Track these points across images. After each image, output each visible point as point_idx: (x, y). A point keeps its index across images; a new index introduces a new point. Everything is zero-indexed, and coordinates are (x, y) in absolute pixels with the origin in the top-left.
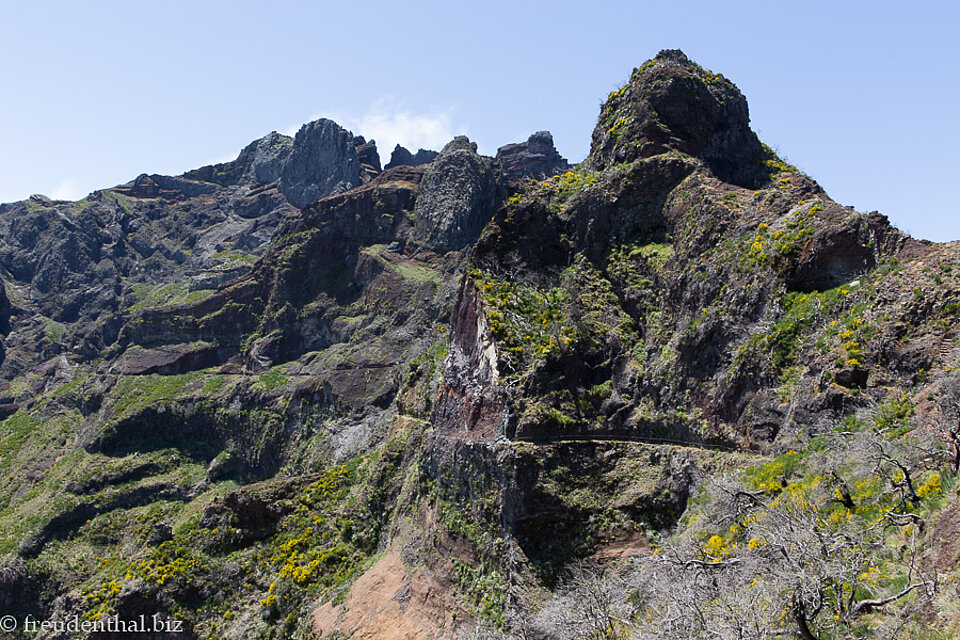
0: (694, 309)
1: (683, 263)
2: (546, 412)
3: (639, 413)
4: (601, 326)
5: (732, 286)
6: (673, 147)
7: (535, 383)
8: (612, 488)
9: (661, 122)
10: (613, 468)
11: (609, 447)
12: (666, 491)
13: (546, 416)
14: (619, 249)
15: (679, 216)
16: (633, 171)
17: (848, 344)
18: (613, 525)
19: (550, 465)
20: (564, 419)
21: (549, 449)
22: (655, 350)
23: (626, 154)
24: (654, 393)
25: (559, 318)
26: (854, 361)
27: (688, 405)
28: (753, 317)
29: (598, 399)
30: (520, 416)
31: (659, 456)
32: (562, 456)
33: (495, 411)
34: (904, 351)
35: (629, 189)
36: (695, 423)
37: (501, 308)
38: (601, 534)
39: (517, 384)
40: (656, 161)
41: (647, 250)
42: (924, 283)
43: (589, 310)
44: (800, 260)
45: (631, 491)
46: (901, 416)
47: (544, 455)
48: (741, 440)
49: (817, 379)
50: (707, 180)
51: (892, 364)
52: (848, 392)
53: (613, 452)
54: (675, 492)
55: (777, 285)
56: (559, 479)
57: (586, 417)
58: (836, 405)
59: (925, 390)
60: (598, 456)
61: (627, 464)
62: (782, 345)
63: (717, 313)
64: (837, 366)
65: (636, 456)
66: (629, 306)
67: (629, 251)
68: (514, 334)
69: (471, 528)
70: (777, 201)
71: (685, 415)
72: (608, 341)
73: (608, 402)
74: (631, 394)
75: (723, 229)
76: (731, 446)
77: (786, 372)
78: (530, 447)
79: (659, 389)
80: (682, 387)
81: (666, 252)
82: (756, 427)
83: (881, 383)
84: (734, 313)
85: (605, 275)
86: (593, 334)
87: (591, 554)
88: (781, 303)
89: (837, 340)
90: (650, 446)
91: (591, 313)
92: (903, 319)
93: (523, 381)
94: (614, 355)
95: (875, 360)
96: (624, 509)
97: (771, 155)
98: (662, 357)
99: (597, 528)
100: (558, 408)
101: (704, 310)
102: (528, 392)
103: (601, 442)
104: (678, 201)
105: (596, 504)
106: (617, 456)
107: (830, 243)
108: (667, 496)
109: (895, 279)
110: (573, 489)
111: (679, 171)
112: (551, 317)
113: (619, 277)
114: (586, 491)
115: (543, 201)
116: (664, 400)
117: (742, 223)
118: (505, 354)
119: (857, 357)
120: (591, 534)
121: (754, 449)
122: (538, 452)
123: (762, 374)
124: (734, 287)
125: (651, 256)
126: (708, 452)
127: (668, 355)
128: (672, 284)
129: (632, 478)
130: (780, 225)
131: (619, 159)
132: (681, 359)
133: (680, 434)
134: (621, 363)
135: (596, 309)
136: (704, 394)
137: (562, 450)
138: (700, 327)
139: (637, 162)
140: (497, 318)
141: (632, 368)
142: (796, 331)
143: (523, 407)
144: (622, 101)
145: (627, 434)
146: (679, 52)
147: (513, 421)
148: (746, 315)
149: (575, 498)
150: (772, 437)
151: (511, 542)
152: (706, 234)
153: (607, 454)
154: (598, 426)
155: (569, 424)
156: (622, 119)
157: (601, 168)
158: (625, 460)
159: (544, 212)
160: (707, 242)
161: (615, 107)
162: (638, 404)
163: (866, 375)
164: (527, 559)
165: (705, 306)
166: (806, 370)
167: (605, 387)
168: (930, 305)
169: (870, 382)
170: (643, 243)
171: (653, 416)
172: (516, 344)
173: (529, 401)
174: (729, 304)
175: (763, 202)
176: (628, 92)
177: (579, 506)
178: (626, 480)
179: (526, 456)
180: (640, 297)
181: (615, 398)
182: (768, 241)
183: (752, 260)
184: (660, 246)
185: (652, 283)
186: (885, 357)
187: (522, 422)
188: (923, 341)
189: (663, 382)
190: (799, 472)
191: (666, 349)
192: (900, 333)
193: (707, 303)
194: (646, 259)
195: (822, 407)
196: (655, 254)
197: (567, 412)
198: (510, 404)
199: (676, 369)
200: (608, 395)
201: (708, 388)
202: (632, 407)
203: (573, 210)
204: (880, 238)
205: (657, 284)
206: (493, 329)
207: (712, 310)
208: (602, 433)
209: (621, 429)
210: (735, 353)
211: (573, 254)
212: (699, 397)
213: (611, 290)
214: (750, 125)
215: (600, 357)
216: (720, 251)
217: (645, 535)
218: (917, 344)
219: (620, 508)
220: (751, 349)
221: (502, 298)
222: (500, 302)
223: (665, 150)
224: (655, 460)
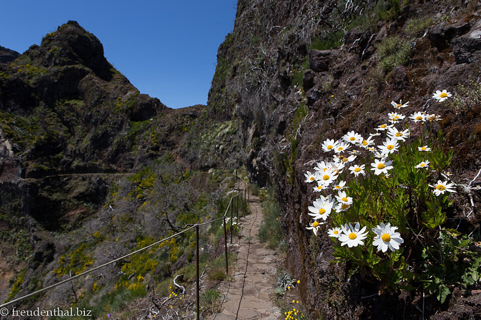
0: (96, 126)
1: (90, 109)
2: (38, 166)
3: (75, 163)
4: (56, 131)
5: (111, 118)
6: (80, 63)
7: (31, 155)
8: (69, 191)
9: (74, 52)
10: (68, 184)
11: (65, 177)
12: (90, 189)
13: (39, 168)
14: (59, 101)
15: (86, 90)
16: (64, 70)
17: (153, 139)
18: (71, 204)
19: (43, 186)
20: (46, 168)
21: (41, 180)
22: (80, 140)
23: (59, 62)
24: (82, 156)
25: (37, 129)
26: (156, 144)
27: (96, 159)
28: (120, 129)
29: (58, 159)
30: (27, 169)
31: (86, 178)
32: (47, 182)
33: (13, 168)
34: (168, 140)
35: (62, 78)
36: (100, 165)
37: (8, 125)
38: (66, 208)
39: (23, 156)
40: (73, 68)
41: (72, 102)
42: (172, 121)
43: (50, 125)
44: (134, 111)
45: (76, 191)
46: (170, 158)
47: (40, 183)
48: (119, 169)
49: (146, 149)
50: (95, 78)
51: (165, 144)
52: (155, 153)
53: (67, 178)
54: (94, 189)
55: (127, 119)
56: (47, 190)
57: (54, 166)
58: (152, 156)
59: (175, 151)
60: (62, 181)
61: (73, 182)
62: (132, 138)
63: (106, 128)
64: (151, 145)
65: (76, 179)
66: (66, 123)
67: (63, 102)
68: (17, 136)
69: (6, 216)
70: (123, 89)
71: (95, 163)
72: (60, 137)
73: (63, 160)
74: (71, 156)
75: (104, 98)
76: (115, 171)
77: (134, 147)
78: (34, 180)
79: (84, 154)
80: (94, 153)
81: (81, 103)
82: (126, 165)
83: (163, 149)
84: (112, 127)
85: (54, 111)
86: (53, 135)
87: (63, 215)
88: (129, 125)
89: (150, 138)
90: (82, 175)
91: (51, 126)
92: (167, 131)
93: (25, 155)
94: (63, 142)
95: (161, 143)
96: (74, 198)
97: (111, 67)
98: (84, 143)
99: (65, 206)
100: (43, 164)
101: (101, 126)
102: (28, 159)
103: (62, 175)
104: (85, 85)
105: (63, 198)
106: (68, 180)
107: (143, 106)
108: (91, 191)
109: (164, 119)
110: (53, 193)
111: (84, 73)
112: (32, 128)
113: (61, 112)
114: (58, 194)
115: (21, 78)
116: (86, 158)
117: (111, 96)
118: (15, 144)
119: (156, 142)
120: (63, 208)
121: (125, 171)
122: (37, 182)
123: (126, 148)
124: (111, 119)
125: (74, 104)
126: (106, 174)
127: (86, 142)
128: (85, 116)
129: (76, 186)
130: (125, 98)
131: (56, 64)
132: (92, 144)
133: (94, 169)
134: (66, 145)
135: (53, 124)
136: (102, 155)
137: (47, 180)
138: (100, 132)
139: (65, 67)
140: (8, 129)
141: (69, 147)
142: (135, 134)
143: (27, 165)
144: (54, 39)
145: (72, 171)
146: (76, 22)
147: (24, 171)
148: (117, 128)
149: (55, 196)
150: (132, 167)
151: (29, 217)
152: (99, 99)
153: (65, 179)
154: (60, 169)
155: (48, 170)
156: (56, 47)
157: (47, 66)
158: (72, 181)
159: (23, 83)
160: (98, 102)
161: (50, 40)
162: (74, 160)
163: (159, 147)
164: (37, 222)
165: (101, 125)
166: (141, 147)
167: (60, 155)
168: (174, 127)
169: (160, 149)
170: (69, 100)
171: (82, 164)
172: (19, 140)
173: (30, 162)
174: (110, 124)
175: (118, 89)
176: (57, 36)
177: (56, 199)
178: (74, 187)
179: (32, 184)
180: (71, 120)
181: (65, 158)
182: (122, 104)
183: (118, 110)
184: (77, 101)
185: (75, 115)
186: (163, 142)
187: (28, 171)
188: (173, 138)
189: (86, 152)
190: (145, 176)
191: (85, 140)
192: (167, 135)
193: (101, 124)
194: (72, 105)
195: (148, 157)
196: (76, 104)
197: (46, 165)
198: (21, 164)
199: (90, 147)
200: (62, 158)
201: (103, 153)
202: (72, 161)
203: (37, 83)
204: (158, 106)
205: (78, 115)
206: (7, 134)
207: (103, 126)
208: (61, 172)
209: (69, 169)
210: (115, 141)
211: (38, 102)
212: (100, 156)
213: (58, 117)
214: (104, 55)
215: (57, 143)
216: (104, 106)
217: (83, 205)
218: (172, 138)
219: (73, 198)
220: (122, 140)
221: (7, 120)
222: (6, 122)
223: (77, 64)
224: (84, 179)
